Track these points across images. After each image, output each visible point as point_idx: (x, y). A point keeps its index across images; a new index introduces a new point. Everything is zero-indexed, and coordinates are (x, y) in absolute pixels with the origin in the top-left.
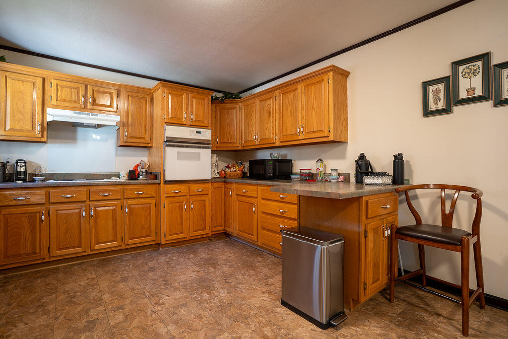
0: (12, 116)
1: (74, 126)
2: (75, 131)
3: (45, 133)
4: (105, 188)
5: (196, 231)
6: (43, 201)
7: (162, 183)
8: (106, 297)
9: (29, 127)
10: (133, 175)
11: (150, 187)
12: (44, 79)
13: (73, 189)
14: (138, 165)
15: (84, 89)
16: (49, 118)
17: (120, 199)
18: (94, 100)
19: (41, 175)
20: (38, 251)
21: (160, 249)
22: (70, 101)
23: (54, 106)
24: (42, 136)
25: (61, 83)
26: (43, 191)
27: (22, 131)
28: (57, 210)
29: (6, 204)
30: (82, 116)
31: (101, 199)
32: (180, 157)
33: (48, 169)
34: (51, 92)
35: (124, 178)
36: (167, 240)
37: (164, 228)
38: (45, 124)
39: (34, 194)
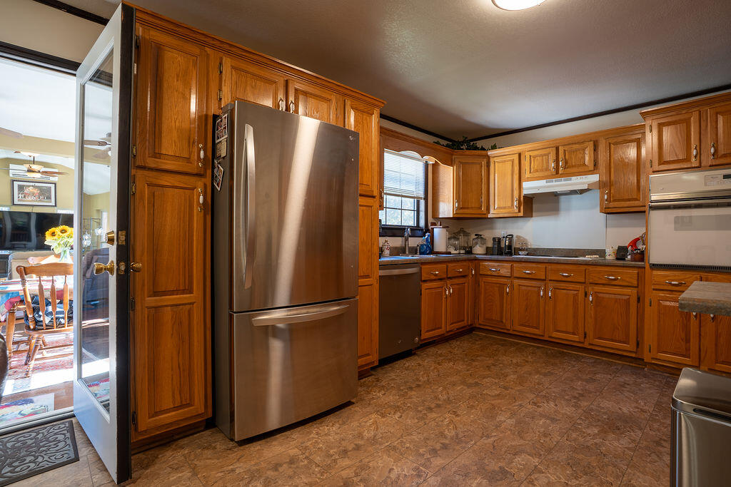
0: (498, 196)
1: (555, 196)
3: (522, 208)
4: (567, 267)
6: (509, 274)
7: (647, 267)
9: (509, 204)
11: (630, 271)
12: (520, 155)
13: (534, 265)
14: (638, 239)
15: (555, 152)
16: (525, 192)
17: (584, 283)
18: (566, 162)
19: (527, 250)
21: (646, 369)
22: (542, 170)
23: (529, 179)
24: (519, 211)
25: (533, 153)
26: (508, 265)
27: (505, 208)
28: (520, 285)
29: (484, 273)
30: (554, 183)
31: (560, 279)
33: (534, 243)
34: (526, 164)
35: (610, 257)
36: (653, 358)
37: (650, 338)
38: (522, 199)
39: (503, 267)
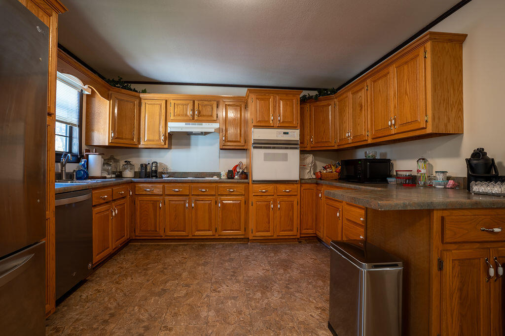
0: (148, 131)
1: (189, 134)
2: (190, 139)
3: (167, 142)
4: (204, 185)
5: (283, 231)
6: (161, 193)
7: (250, 182)
8: (185, 274)
9: (157, 138)
10: (231, 174)
11: (240, 185)
12: (166, 101)
13: (181, 185)
14: (237, 166)
15: (192, 104)
16: (169, 130)
17: (215, 195)
18: (199, 112)
19: (167, 173)
20: (158, 230)
21: (249, 244)
22: (182, 115)
23: (173, 121)
24: (165, 144)
25: (176, 102)
26: (161, 186)
27: (153, 141)
28: (170, 201)
29: (141, 193)
30: (191, 126)
31: (199, 194)
32: (267, 158)
33: (172, 168)
34: (171, 109)
35: (224, 177)
36: (254, 236)
37: (252, 225)
38: (167, 135)
39: (156, 187)
